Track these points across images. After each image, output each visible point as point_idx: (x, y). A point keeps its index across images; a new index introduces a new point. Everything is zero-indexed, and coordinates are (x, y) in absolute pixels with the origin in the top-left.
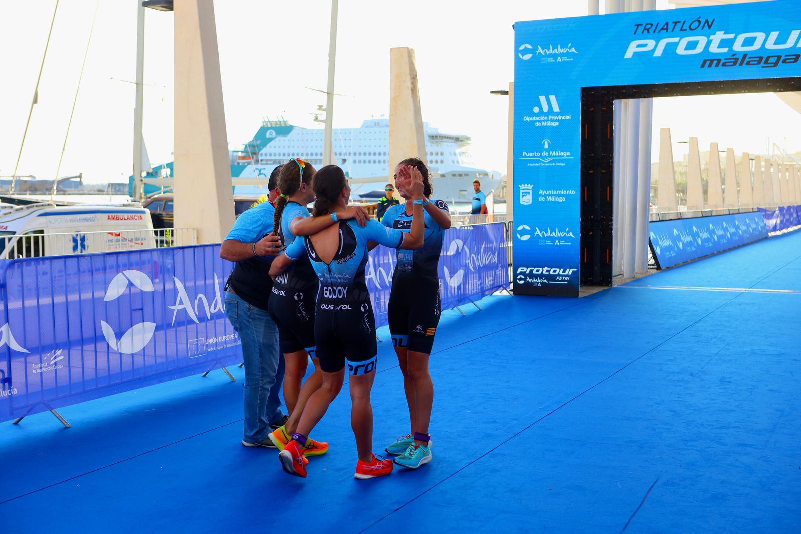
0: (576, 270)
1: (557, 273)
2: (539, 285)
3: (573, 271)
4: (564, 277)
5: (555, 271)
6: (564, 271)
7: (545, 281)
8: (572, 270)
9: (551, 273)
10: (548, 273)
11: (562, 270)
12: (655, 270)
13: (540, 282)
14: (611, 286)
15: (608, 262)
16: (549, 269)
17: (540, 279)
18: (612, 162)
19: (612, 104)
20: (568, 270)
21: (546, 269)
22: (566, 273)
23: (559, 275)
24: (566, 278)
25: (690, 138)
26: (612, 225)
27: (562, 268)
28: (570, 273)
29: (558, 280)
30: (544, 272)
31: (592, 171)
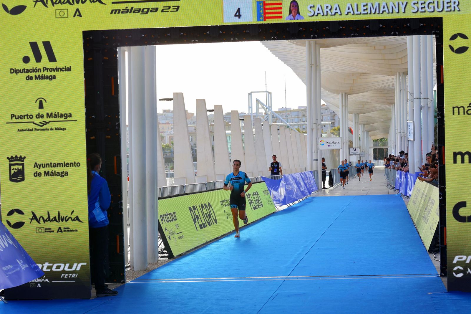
0: (85, 264)
1: (61, 269)
2: (39, 286)
3: (82, 266)
4: (70, 274)
5: (58, 267)
6: (70, 267)
7: (47, 280)
8: (80, 265)
9: (54, 269)
10: (49, 270)
11: (67, 265)
12: (167, 259)
13: (40, 282)
14: (124, 282)
15: (118, 252)
16: (51, 265)
17: (39, 278)
18: (119, 125)
19: (116, 53)
20: (75, 265)
21: (46, 264)
22: (73, 269)
23: (64, 272)
24: (74, 276)
25: (174, 94)
26: (121, 204)
27: (68, 263)
28: (78, 269)
29: (63, 279)
30: (45, 269)
31: (94, 137)
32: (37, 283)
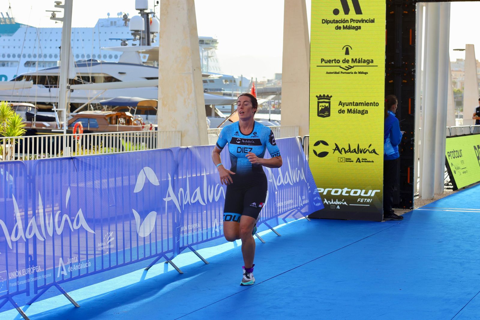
0: (379, 191)
1: (358, 194)
2: (338, 207)
3: (376, 193)
4: (366, 199)
5: (356, 193)
6: (366, 193)
7: (345, 203)
8: (374, 192)
9: (352, 194)
10: (348, 195)
11: (364, 191)
12: (452, 190)
13: (339, 205)
14: (413, 208)
15: (409, 182)
16: (350, 190)
17: (338, 201)
18: (414, 71)
19: (414, 7)
20: (370, 191)
21: (345, 190)
22: (368, 195)
23: (360, 197)
24: (368, 200)
25: (466, 45)
26: (413, 141)
27: (364, 189)
28: (373, 195)
29: (359, 203)
30: (344, 194)
31: (392, 81)
32: (336, 205)
